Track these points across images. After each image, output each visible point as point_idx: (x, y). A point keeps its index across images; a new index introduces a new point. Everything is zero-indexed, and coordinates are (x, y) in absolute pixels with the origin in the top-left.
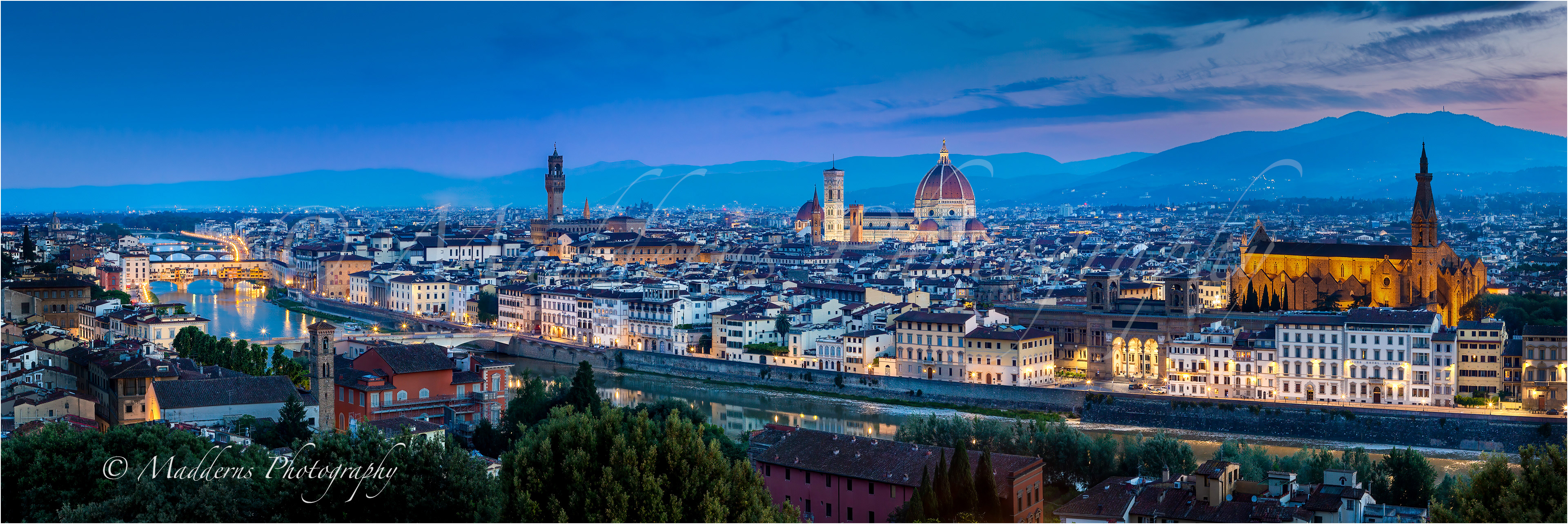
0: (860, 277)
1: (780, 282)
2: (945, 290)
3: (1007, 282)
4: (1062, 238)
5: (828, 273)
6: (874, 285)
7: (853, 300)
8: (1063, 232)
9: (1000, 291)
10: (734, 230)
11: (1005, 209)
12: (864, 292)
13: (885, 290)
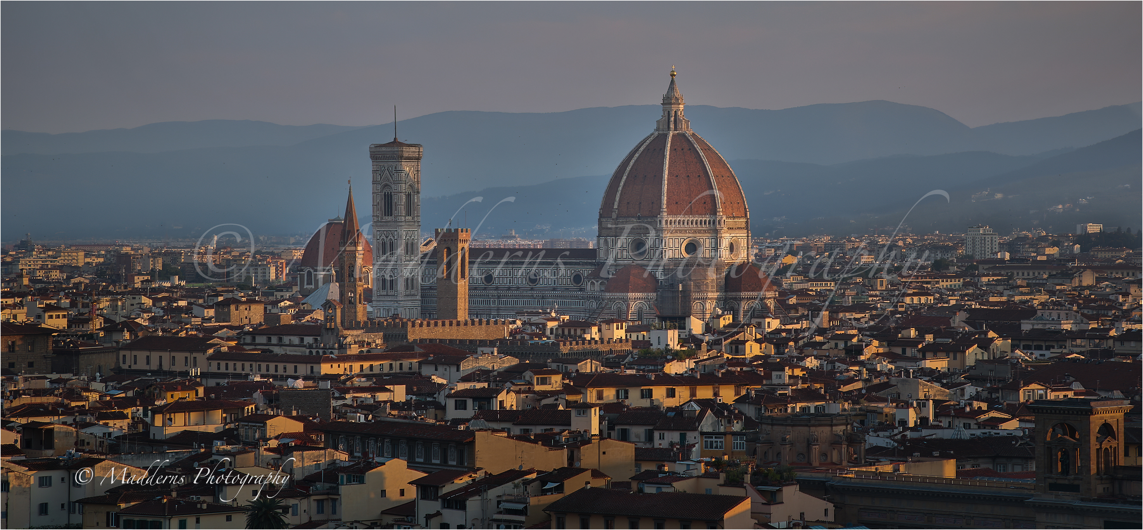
0: (461, 405)
1: (261, 419)
2: (674, 436)
3: (830, 420)
4: (970, 311)
5: (382, 396)
6: (495, 426)
7: (445, 461)
8: (973, 297)
9: (809, 443)
10: (143, 291)
11: (826, 239)
12: (472, 444)
13: (524, 437)
